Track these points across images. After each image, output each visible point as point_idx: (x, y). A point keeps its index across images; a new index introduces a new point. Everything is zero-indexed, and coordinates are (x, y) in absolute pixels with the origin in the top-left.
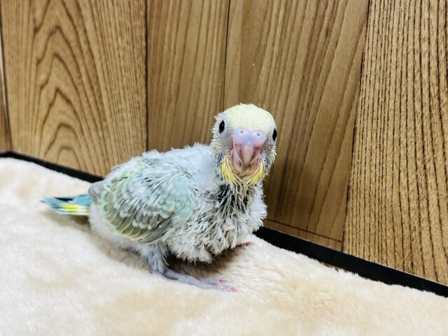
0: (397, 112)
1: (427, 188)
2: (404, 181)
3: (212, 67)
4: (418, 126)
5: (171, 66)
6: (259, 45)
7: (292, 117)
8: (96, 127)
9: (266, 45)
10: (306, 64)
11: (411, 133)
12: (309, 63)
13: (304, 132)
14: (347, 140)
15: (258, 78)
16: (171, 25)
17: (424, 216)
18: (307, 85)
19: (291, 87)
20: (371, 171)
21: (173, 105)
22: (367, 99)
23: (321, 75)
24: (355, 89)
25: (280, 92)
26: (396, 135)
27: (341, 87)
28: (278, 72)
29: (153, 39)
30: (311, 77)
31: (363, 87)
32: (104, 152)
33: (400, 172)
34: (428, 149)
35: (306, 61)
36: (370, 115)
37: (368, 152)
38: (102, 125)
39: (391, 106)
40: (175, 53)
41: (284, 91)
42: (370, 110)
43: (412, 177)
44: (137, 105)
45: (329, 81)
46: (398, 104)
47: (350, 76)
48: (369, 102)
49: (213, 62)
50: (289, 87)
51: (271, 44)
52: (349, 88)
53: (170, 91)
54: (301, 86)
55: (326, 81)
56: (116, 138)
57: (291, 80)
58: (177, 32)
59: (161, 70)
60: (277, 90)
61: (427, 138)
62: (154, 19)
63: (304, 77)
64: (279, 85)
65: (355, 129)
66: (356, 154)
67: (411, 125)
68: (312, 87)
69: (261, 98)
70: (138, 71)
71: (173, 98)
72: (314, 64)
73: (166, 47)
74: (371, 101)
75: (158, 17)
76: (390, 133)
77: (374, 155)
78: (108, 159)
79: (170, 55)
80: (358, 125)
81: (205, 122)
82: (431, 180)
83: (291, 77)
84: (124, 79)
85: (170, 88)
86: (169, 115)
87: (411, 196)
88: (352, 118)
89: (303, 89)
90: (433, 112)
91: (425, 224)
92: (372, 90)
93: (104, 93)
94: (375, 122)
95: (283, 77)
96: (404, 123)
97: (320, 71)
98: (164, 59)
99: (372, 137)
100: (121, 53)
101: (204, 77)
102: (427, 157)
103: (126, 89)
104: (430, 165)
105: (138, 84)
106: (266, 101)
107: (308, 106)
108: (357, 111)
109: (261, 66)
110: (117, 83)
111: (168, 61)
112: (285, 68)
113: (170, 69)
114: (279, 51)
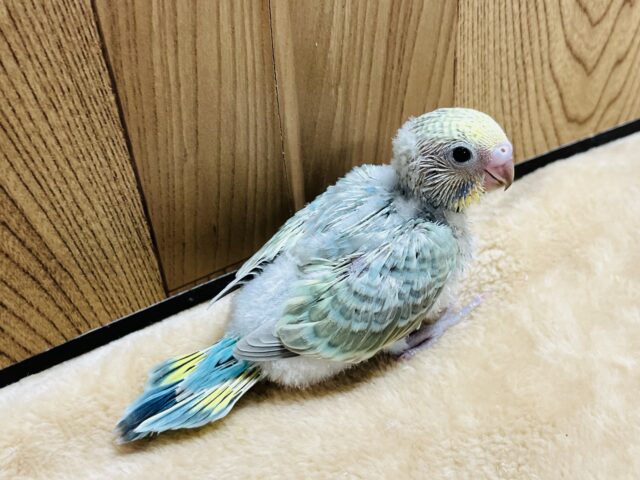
0: (497, 22)
1: (526, 80)
2: (506, 86)
3: (250, 76)
4: (517, 27)
5: (175, 106)
6: (322, 15)
7: (380, 84)
8: (34, 279)
9: (332, 12)
10: (391, 14)
11: (511, 37)
12: (395, 11)
13: (396, 93)
14: (448, 76)
15: (325, 59)
16: (163, 46)
17: (524, 107)
18: (395, 38)
19: (375, 50)
20: (474, 94)
21: (191, 160)
22: (466, 23)
23: (412, 18)
24: (453, 17)
25: (360, 61)
26: (497, 47)
27: (437, 22)
28: (355, 38)
29: (128, 83)
30: (400, 26)
31: (461, 12)
32: (64, 304)
33: (501, 79)
34: (526, 44)
35: (392, 10)
36: (471, 38)
37: (471, 77)
38: (46, 269)
39: (491, 18)
40: (179, 85)
41: (365, 59)
42: (470, 32)
43: (513, 77)
44: (119, 198)
45: (422, 22)
46: (497, 13)
47: (446, 7)
48: (468, 25)
49: (250, 69)
50: (372, 50)
51: (340, 7)
52: (446, 19)
53: (182, 145)
54: (388, 42)
55: (418, 22)
56: (85, 268)
57: (373, 41)
58: (176, 52)
59: (156, 122)
60: (357, 61)
61: (526, 34)
62: (124, 51)
63: (390, 31)
64: (357, 55)
65: (455, 61)
66: (458, 86)
67: (510, 28)
68: (402, 37)
69: (333, 82)
70: (109, 146)
71: (188, 152)
72: (402, 9)
73: (158, 85)
74: (470, 23)
75: (133, 43)
76: (491, 46)
77: (476, 77)
78: (76, 309)
79: (170, 92)
80: (458, 55)
81: (252, 154)
82: (530, 72)
83: (374, 36)
84: (80, 173)
85: (181, 139)
86: (186, 178)
87: (513, 96)
88: (451, 51)
89: (391, 44)
90: (530, 6)
91: (525, 115)
92: (471, 12)
93: (36, 217)
94: (475, 43)
95: (362, 44)
96: (503, 29)
97: (410, 15)
98: (159, 102)
99: (473, 60)
100: (62, 136)
101: (239, 95)
102: (525, 52)
103: (87, 188)
104: (528, 59)
105: (114, 165)
106: (342, 81)
107: (399, 60)
108: (456, 41)
109: (328, 41)
110: (64, 187)
111: (168, 102)
112: (363, 30)
113: (174, 112)
114: (352, 12)
